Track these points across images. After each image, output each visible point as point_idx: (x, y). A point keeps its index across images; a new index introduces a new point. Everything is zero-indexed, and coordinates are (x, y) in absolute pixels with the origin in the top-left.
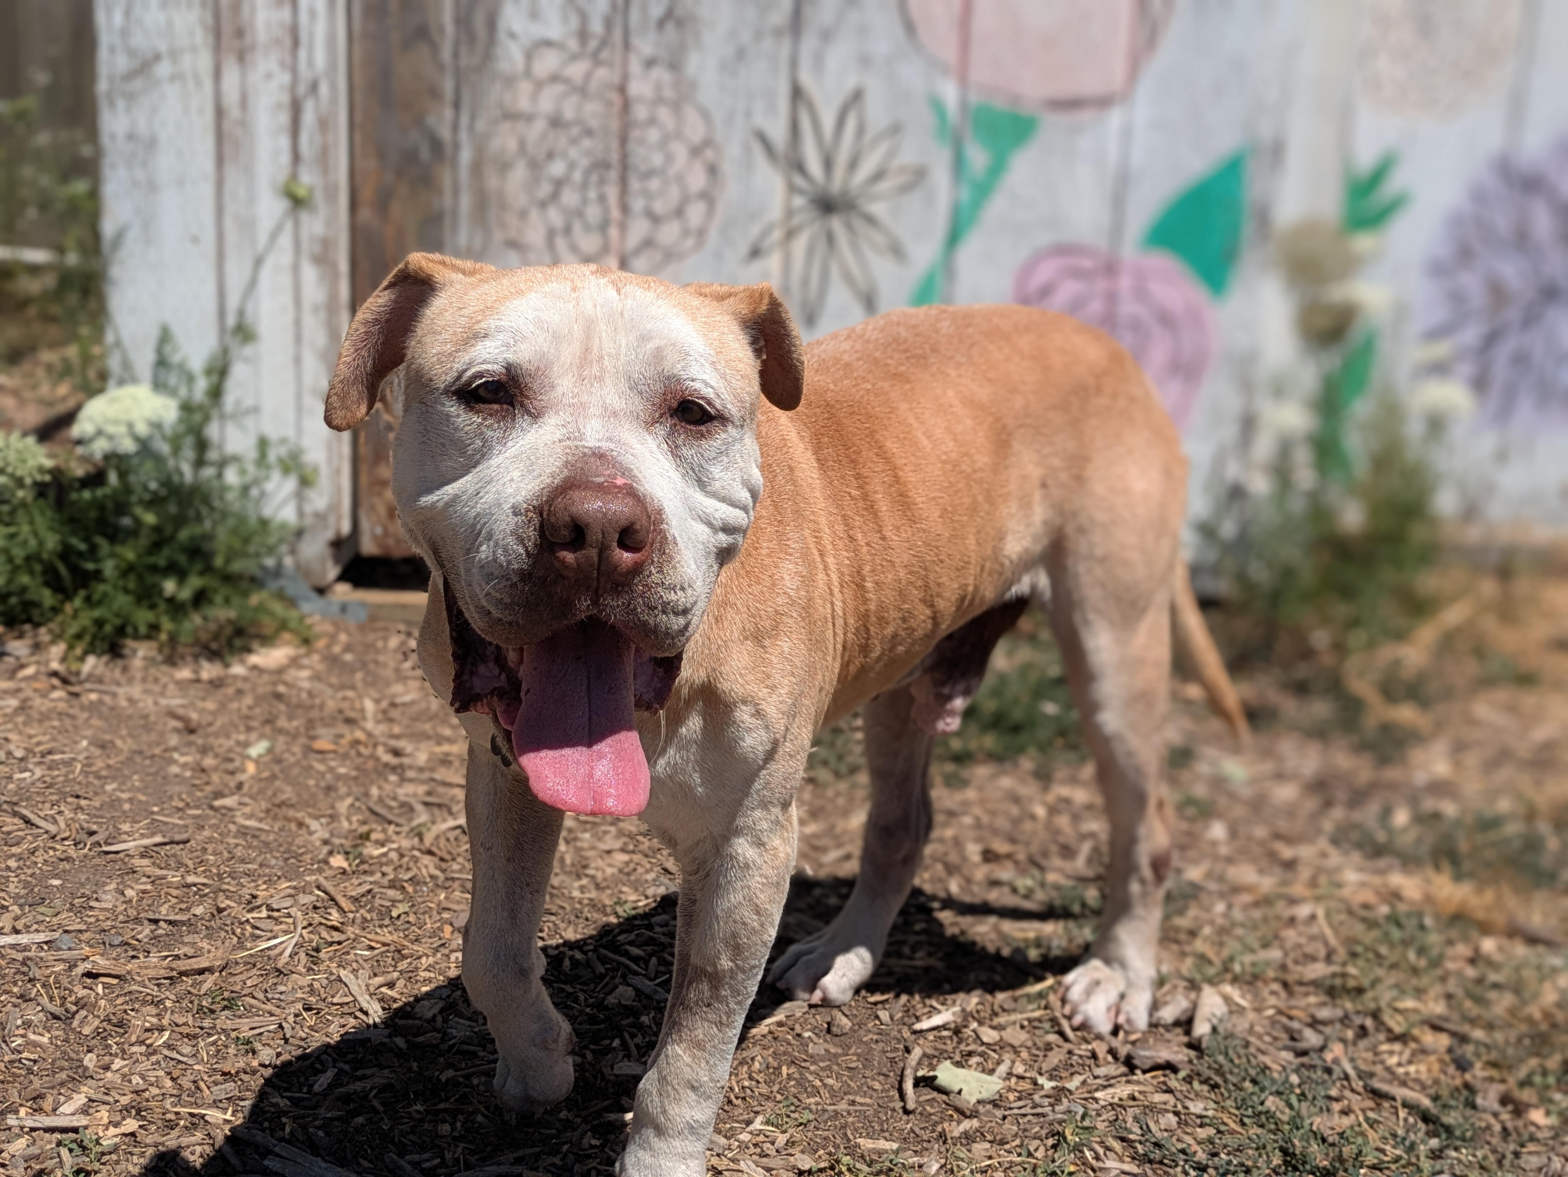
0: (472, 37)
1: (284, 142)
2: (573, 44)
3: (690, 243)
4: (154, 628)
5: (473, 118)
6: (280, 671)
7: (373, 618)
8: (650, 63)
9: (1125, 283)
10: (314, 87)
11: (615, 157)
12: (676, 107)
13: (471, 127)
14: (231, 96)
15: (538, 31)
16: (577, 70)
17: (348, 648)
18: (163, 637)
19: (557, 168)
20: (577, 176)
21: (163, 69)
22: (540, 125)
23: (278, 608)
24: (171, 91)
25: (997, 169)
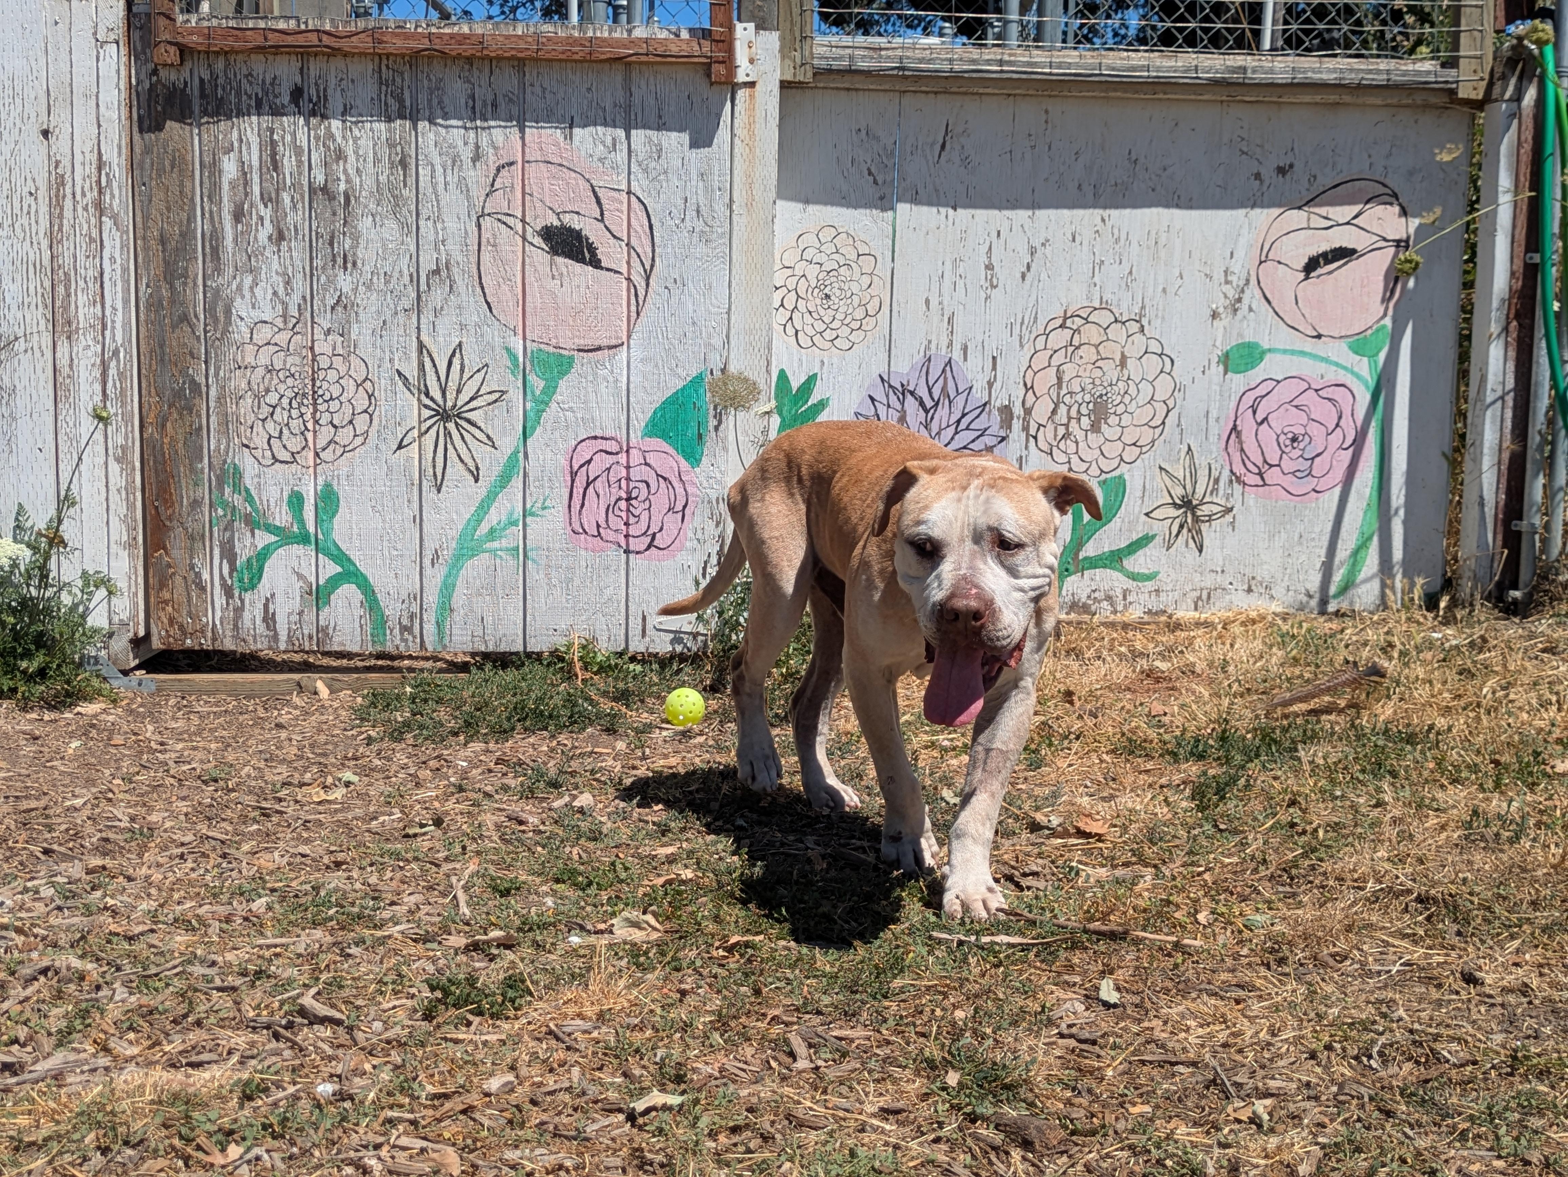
0: (216, 320)
1: (98, 387)
2: (279, 322)
3: (359, 440)
4: (14, 690)
5: (217, 369)
6: (95, 716)
7: (159, 690)
8: (328, 332)
9: (636, 457)
10: (116, 353)
11: (309, 390)
12: (346, 358)
13: (217, 374)
14: (63, 361)
15: (256, 315)
16: (282, 338)
17: (141, 706)
18: (19, 695)
19: (272, 398)
20: (285, 402)
21: (20, 346)
22: (261, 371)
23: (96, 683)
24: (25, 359)
25: (550, 390)
